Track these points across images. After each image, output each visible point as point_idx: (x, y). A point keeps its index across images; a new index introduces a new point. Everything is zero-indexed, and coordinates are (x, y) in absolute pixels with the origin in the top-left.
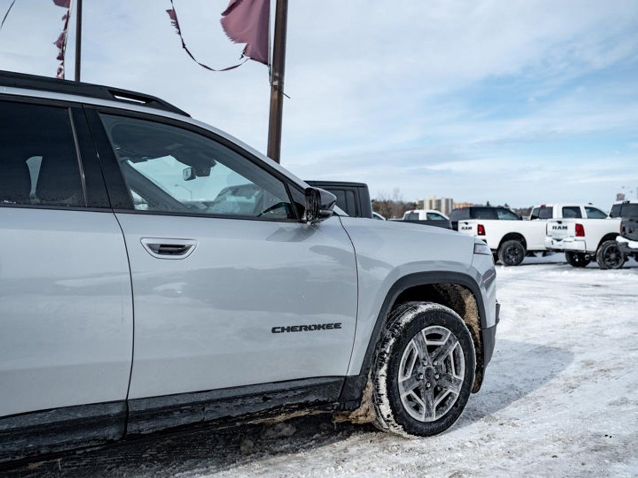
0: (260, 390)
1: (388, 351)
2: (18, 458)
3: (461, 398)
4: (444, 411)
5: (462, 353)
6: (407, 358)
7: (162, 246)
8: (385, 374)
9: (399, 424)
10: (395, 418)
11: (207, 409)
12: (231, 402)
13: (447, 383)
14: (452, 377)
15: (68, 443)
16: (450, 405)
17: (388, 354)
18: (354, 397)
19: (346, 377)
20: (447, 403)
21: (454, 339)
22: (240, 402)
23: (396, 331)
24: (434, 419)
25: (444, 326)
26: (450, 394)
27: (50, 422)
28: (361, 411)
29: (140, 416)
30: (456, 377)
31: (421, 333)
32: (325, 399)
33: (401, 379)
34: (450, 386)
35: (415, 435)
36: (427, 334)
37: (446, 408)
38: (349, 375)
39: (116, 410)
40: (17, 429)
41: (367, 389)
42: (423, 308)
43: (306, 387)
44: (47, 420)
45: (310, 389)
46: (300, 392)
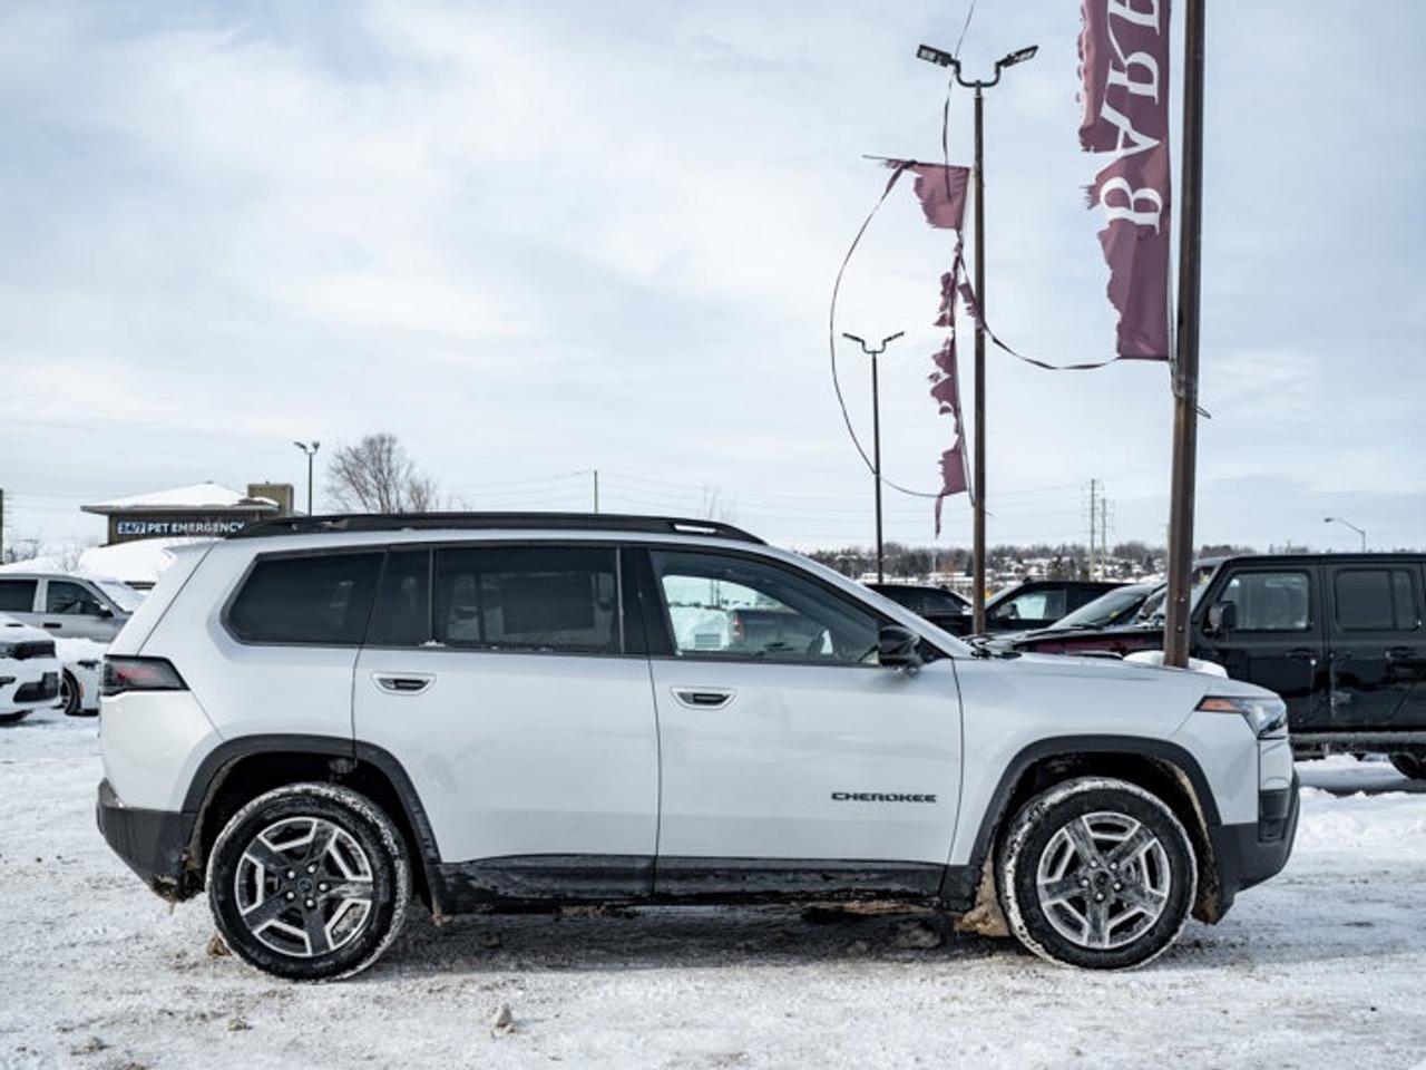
0: (819, 866)
1: (1019, 839)
2: (546, 897)
3: (1161, 923)
4: (1127, 938)
5: (1164, 857)
6: (1053, 852)
7: (695, 695)
8: (1013, 870)
9: (1038, 942)
10: (1030, 932)
11: (748, 878)
12: (779, 875)
13: (1136, 898)
14: (1146, 891)
15: (594, 891)
16: (1139, 930)
17: (1019, 844)
18: (962, 894)
19: (946, 866)
20: (1135, 927)
21: (1148, 834)
22: (790, 876)
23: (1036, 813)
24: (1107, 945)
25: (1125, 813)
26: (1141, 915)
27: (575, 866)
28: (973, 915)
29: (668, 875)
30: (1153, 891)
31: (1081, 821)
32: (917, 890)
33: (1041, 881)
34: (1142, 903)
35: (1067, 962)
36: (1092, 823)
37: (1133, 935)
38: (952, 863)
39: (643, 864)
40: (544, 868)
41: (982, 886)
42: (1086, 785)
43: (885, 871)
44: (572, 864)
45: (889, 874)
46: (875, 876)
